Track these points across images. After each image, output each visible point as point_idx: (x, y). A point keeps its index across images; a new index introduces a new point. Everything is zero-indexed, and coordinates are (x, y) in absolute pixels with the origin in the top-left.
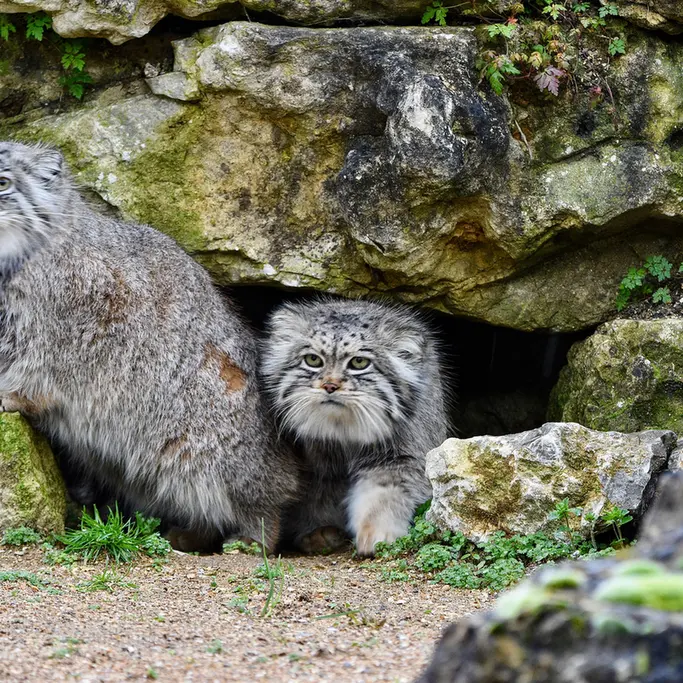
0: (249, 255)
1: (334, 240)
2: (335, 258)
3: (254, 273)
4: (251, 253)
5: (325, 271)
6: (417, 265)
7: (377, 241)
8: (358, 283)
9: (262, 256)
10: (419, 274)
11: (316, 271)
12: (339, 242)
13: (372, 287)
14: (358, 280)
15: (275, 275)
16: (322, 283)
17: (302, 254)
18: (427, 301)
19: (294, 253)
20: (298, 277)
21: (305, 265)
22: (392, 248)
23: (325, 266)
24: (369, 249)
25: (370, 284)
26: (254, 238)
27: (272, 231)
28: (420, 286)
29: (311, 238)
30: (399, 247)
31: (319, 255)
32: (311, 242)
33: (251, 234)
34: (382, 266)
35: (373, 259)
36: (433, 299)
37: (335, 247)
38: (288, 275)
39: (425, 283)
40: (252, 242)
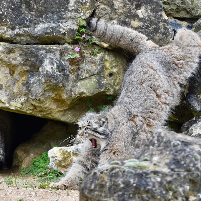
0: (2, 101)
1: (24, 98)
2: (24, 102)
3: (3, 106)
4: (3, 101)
5: (21, 105)
6: (45, 105)
7: (36, 98)
8: (29, 109)
9: (6, 101)
10: (45, 107)
11: (19, 105)
12: (25, 98)
13: (33, 110)
14: (29, 108)
15: (9, 106)
16: (21, 109)
17: (16, 101)
18: (46, 114)
19: (14, 101)
20: (14, 107)
21: (16, 104)
22: (39, 100)
23: (22, 104)
24: (33, 100)
25: (32, 109)
26: (3, 97)
27: (8, 95)
28: (45, 110)
29: (18, 97)
30: (41, 100)
31: (20, 102)
32: (18, 98)
33: (3, 96)
34: (36, 105)
35: (34, 103)
36: (48, 114)
37: (24, 100)
38: (12, 107)
39: (46, 109)
40: (3, 98)
